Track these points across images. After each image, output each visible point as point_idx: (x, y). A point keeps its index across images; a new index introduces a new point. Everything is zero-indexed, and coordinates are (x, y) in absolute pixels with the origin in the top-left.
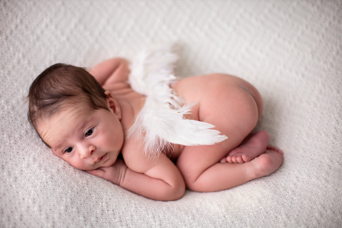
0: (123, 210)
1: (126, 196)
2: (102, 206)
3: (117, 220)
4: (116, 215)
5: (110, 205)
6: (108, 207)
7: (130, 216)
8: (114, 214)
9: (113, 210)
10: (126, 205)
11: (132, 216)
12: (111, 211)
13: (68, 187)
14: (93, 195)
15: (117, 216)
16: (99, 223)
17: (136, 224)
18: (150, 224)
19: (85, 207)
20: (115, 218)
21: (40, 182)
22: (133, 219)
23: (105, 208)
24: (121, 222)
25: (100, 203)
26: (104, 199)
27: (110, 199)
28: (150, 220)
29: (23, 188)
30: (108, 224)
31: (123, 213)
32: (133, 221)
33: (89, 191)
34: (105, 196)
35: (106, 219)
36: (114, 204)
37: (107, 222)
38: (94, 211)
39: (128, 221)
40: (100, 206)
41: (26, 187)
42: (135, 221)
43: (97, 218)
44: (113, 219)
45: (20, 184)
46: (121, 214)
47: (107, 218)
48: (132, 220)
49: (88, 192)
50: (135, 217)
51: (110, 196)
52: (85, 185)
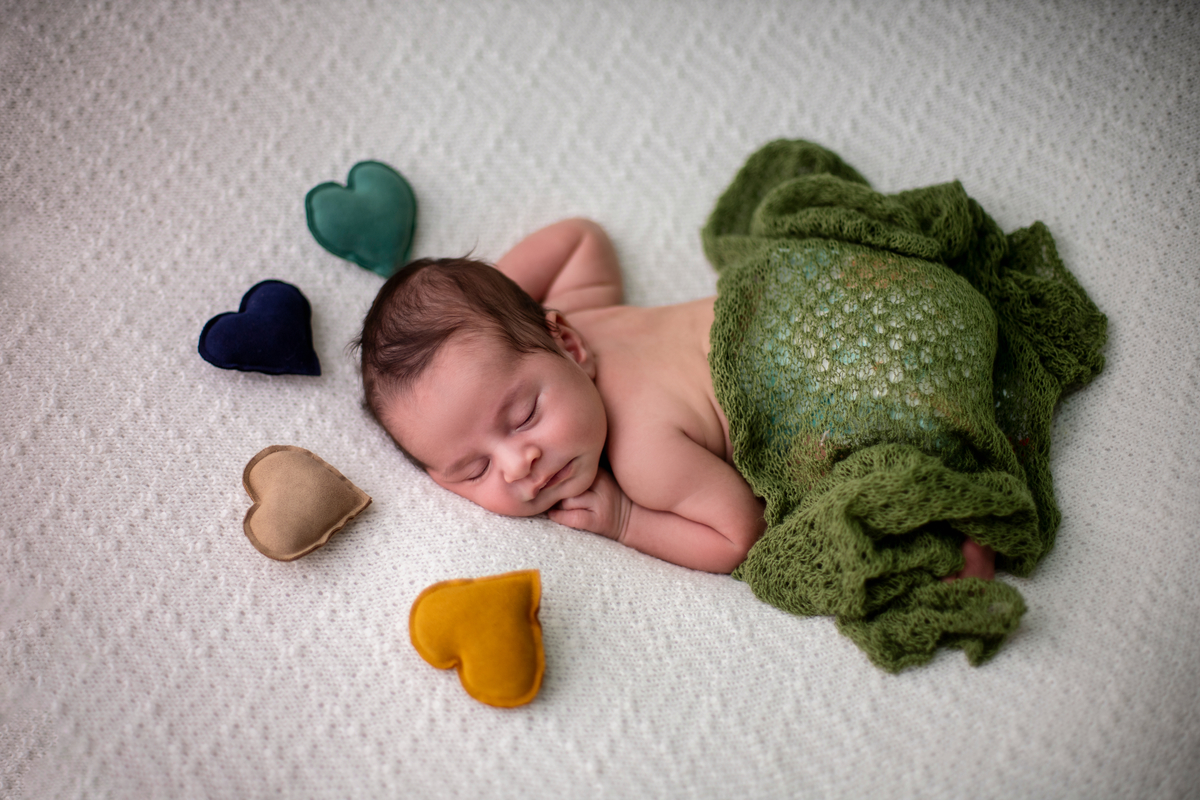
0: (655, 601)
1: (660, 570)
2: (603, 594)
3: (641, 625)
4: (638, 614)
5: (622, 590)
6: (616, 595)
7: (673, 617)
8: (634, 612)
9: (630, 603)
10: (661, 591)
11: (678, 616)
12: (626, 605)
13: (517, 550)
14: (579, 568)
15: (640, 614)
16: (598, 632)
17: (690, 636)
18: (727, 633)
19: (562, 596)
20: (636, 622)
21: (448, 541)
22: (683, 624)
23: (611, 598)
24: (652, 629)
25: (598, 586)
26: (605, 577)
27: (619, 577)
28: (726, 624)
29: (407, 556)
30: (620, 635)
31: (655, 609)
32: (683, 627)
33: (567, 559)
34: (607, 570)
35: (615, 622)
36: (630, 589)
37: (619, 630)
38: (585, 606)
39: (669, 628)
40: (597, 594)
41: (415, 554)
42: (687, 627)
43: (593, 620)
44: (632, 624)
45: (399, 548)
46: (650, 611)
47: (618, 621)
48: (680, 626)
49: (565, 562)
50: (687, 618)
51: (620, 569)
52: (558, 545)
